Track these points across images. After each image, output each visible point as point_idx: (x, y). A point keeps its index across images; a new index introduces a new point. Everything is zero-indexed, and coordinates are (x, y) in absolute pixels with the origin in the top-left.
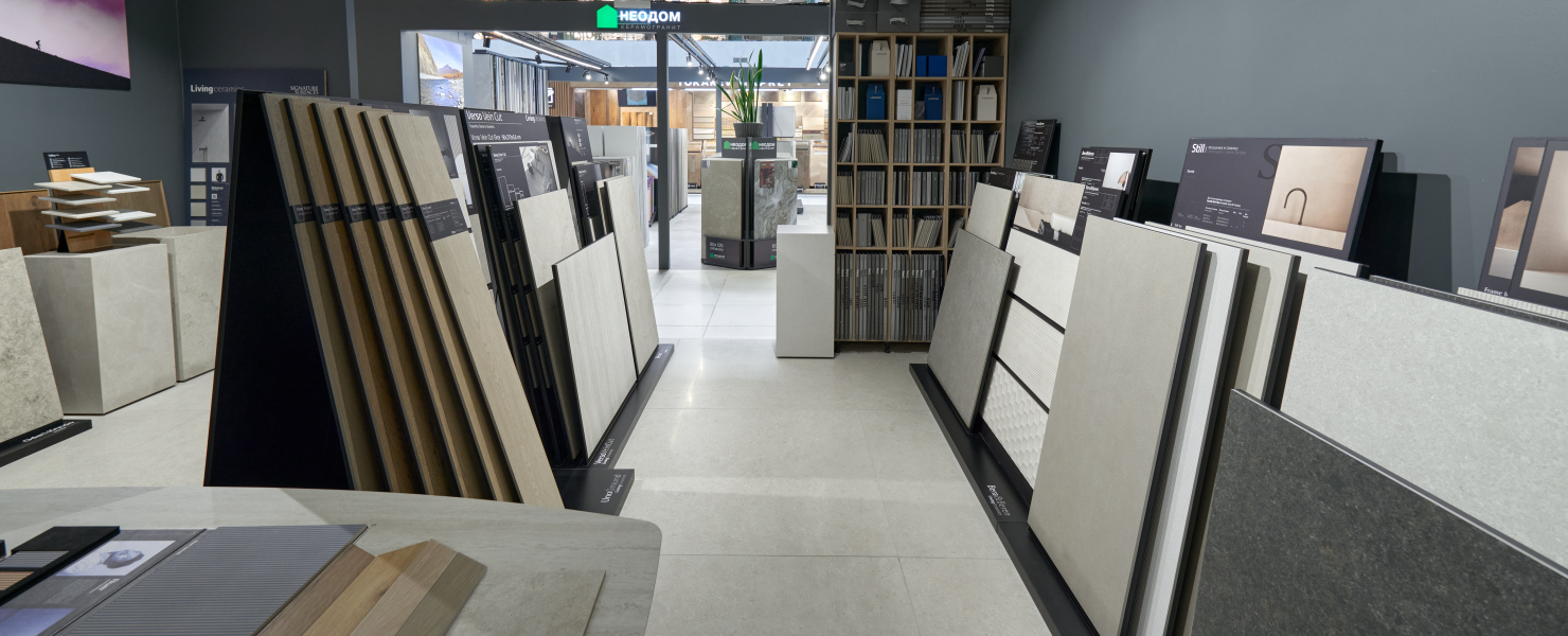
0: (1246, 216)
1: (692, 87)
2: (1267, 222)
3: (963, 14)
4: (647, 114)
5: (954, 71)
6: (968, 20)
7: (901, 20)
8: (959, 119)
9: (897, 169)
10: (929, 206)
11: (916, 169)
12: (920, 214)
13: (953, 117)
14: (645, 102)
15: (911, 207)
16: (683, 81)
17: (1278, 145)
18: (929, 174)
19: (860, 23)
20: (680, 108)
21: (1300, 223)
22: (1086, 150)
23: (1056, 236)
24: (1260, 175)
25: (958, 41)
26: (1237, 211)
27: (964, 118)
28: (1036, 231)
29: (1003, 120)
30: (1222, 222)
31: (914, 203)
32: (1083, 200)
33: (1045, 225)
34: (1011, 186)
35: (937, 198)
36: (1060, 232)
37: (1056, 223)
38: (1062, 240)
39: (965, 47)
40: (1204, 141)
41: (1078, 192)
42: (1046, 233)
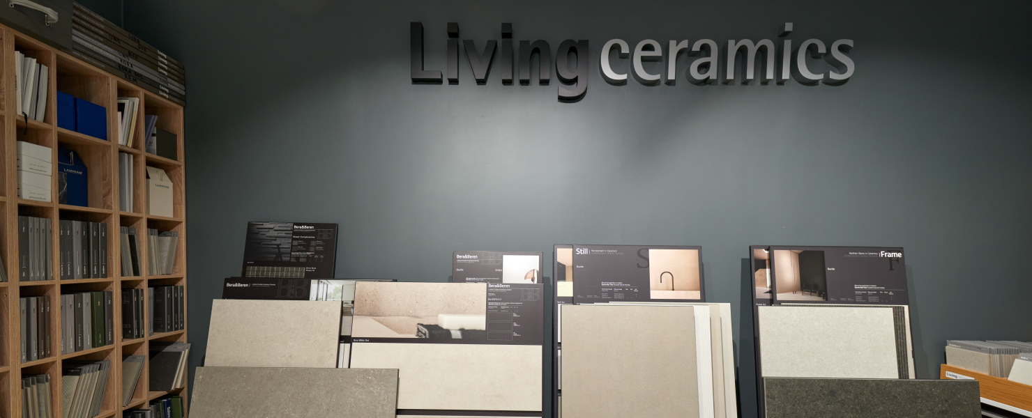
0: (636, 290)
2: (651, 292)
5: (120, 133)
6: (139, 67)
8: (129, 211)
9: (25, 292)
10: (88, 350)
11: (66, 289)
12: (71, 367)
13: (122, 206)
15: (58, 357)
17: (647, 248)
18: (86, 297)
21: (673, 290)
22: (463, 253)
23: (456, 334)
24: (638, 266)
25: (124, 92)
26: (629, 288)
27: (136, 207)
28: (414, 336)
29: (182, 217)
30: (620, 296)
31: (62, 348)
32: (488, 297)
33: (428, 327)
34: (307, 298)
35: (101, 332)
36: (462, 330)
37: (450, 322)
38: (470, 337)
39: (134, 104)
40: (582, 246)
41: (476, 291)
42: (436, 335)
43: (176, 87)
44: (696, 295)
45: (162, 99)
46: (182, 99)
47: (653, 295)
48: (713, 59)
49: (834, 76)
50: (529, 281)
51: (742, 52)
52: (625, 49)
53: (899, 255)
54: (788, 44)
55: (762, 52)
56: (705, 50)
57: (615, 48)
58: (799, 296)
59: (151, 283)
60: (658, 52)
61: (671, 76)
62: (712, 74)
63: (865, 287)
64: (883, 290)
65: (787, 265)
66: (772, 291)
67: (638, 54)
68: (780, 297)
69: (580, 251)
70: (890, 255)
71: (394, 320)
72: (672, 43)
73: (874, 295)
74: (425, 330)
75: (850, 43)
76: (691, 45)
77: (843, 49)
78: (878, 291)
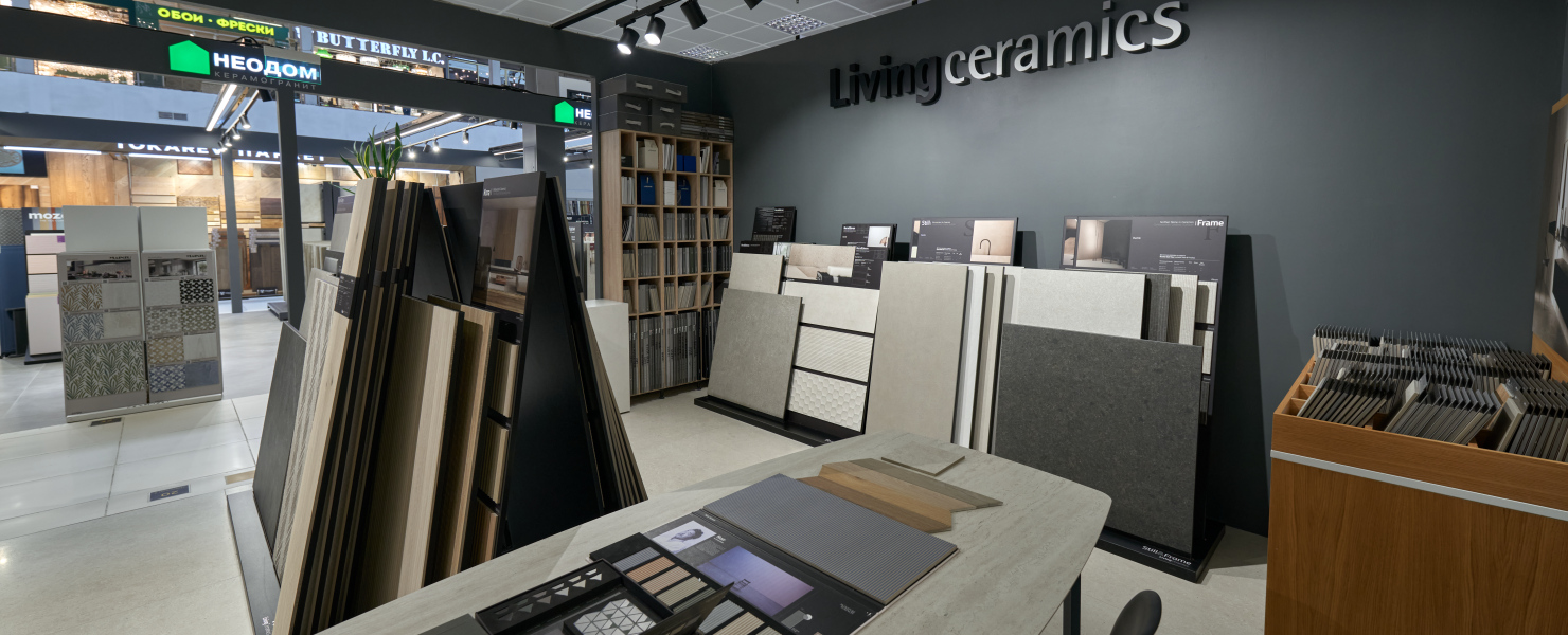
0: (961, 254)
1: (145, 151)
2: (972, 255)
3: (707, 125)
4: (24, 188)
5: (702, 167)
6: (710, 130)
7: (672, 125)
8: (705, 206)
9: (666, 246)
10: (688, 275)
11: (680, 245)
12: (682, 281)
13: (702, 204)
14: (20, 168)
15: (676, 276)
16: (126, 142)
17: (971, 221)
18: (687, 249)
19: (639, 123)
20: (103, 181)
21: (990, 254)
22: (847, 226)
23: (836, 280)
24: (965, 234)
25: (703, 145)
26: (956, 252)
27: (708, 205)
28: (814, 279)
29: (731, 207)
30: (949, 258)
31: (678, 273)
32: (856, 255)
33: (823, 274)
34: (771, 253)
35: (693, 268)
36: (839, 277)
37: (834, 272)
38: (843, 282)
39: (708, 150)
40: (926, 219)
41: (849, 251)
42: (826, 279)
43: (729, 133)
44: (1008, 259)
45: (721, 142)
46: (731, 139)
47: (973, 258)
48: (1034, 52)
49: (1156, 42)
50: (882, 245)
51: (1062, 38)
52: (963, 58)
53: (1221, 224)
54: (1106, 22)
55: (1081, 32)
56: (1027, 44)
57: (956, 58)
58: (1099, 263)
59: (715, 243)
60: (988, 54)
61: (999, 72)
62: (1034, 64)
63: (1172, 257)
64: (1193, 261)
65: (1091, 234)
66: (1075, 260)
67: (973, 58)
68: (1079, 263)
69: (926, 223)
70: (1209, 224)
71: (806, 268)
72: (999, 45)
73: (1180, 265)
74: (820, 276)
75: (1177, 5)
76: (1015, 42)
77: (1166, 13)
78: (1186, 261)
